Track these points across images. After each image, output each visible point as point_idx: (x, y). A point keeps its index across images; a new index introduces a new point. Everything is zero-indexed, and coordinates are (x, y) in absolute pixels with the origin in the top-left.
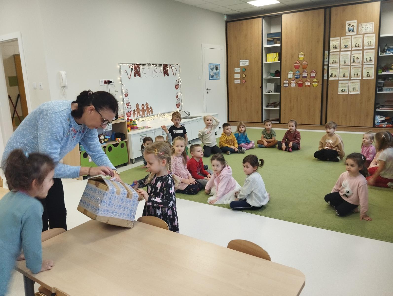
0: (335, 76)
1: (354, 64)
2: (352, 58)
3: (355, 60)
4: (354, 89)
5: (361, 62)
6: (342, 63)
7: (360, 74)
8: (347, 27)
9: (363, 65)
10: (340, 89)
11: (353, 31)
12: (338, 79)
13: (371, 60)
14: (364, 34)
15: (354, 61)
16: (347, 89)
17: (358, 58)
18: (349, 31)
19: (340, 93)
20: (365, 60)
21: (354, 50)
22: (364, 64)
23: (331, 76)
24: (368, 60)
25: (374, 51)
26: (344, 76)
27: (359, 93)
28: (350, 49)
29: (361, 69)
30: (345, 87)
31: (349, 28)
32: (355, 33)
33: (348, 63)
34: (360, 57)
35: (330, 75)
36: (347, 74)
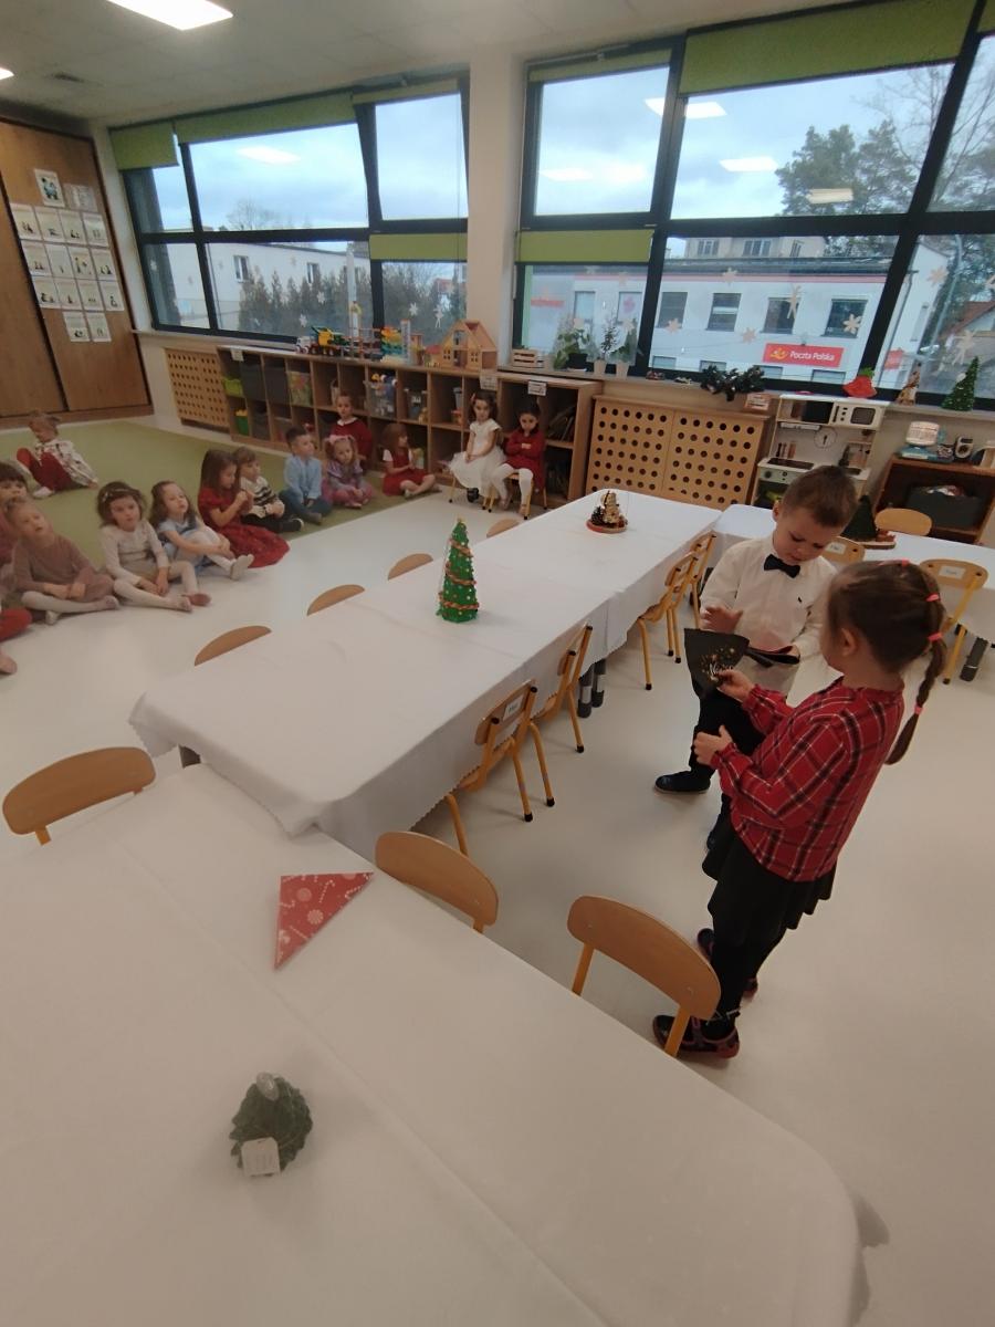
0: (52, 301)
1: (79, 276)
2: (73, 259)
3: (82, 268)
4: (100, 331)
5: (93, 272)
6: (57, 271)
7: (98, 298)
8: (41, 183)
9: (97, 280)
10: (71, 331)
11: (56, 198)
12: (58, 307)
13: (109, 273)
14: (81, 211)
15: (79, 270)
16: (84, 329)
17: (85, 265)
18: (49, 196)
19: (74, 339)
20: (99, 270)
21: (72, 245)
22: (100, 278)
23: (43, 299)
24: (105, 271)
25: (109, 252)
26: (70, 302)
27: (109, 340)
28: (62, 240)
29: (97, 290)
30: (79, 326)
31: (45, 189)
32: (63, 205)
33: (69, 272)
34: (87, 260)
35: (39, 296)
36: (75, 298)
